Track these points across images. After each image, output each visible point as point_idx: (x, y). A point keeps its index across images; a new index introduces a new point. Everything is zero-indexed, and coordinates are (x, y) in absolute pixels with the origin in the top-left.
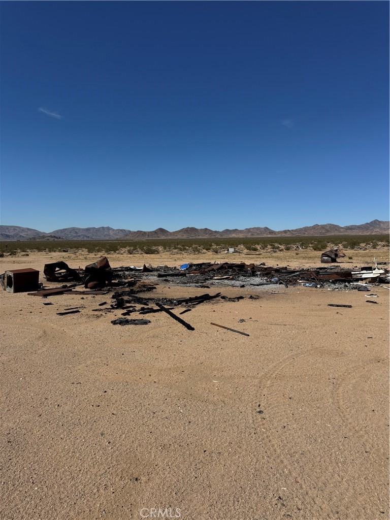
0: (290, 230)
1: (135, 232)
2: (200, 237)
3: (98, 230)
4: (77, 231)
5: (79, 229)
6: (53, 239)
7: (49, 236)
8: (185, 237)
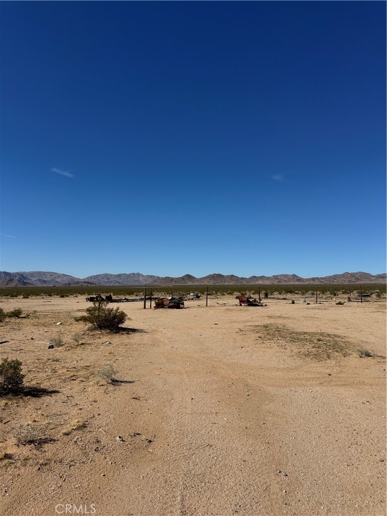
0: (319, 277)
1: (163, 278)
2: (227, 284)
3: (129, 276)
4: (109, 277)
5: (111, 275)
6: (86, 284)
7: (83, 282)
8: (211, 283)
